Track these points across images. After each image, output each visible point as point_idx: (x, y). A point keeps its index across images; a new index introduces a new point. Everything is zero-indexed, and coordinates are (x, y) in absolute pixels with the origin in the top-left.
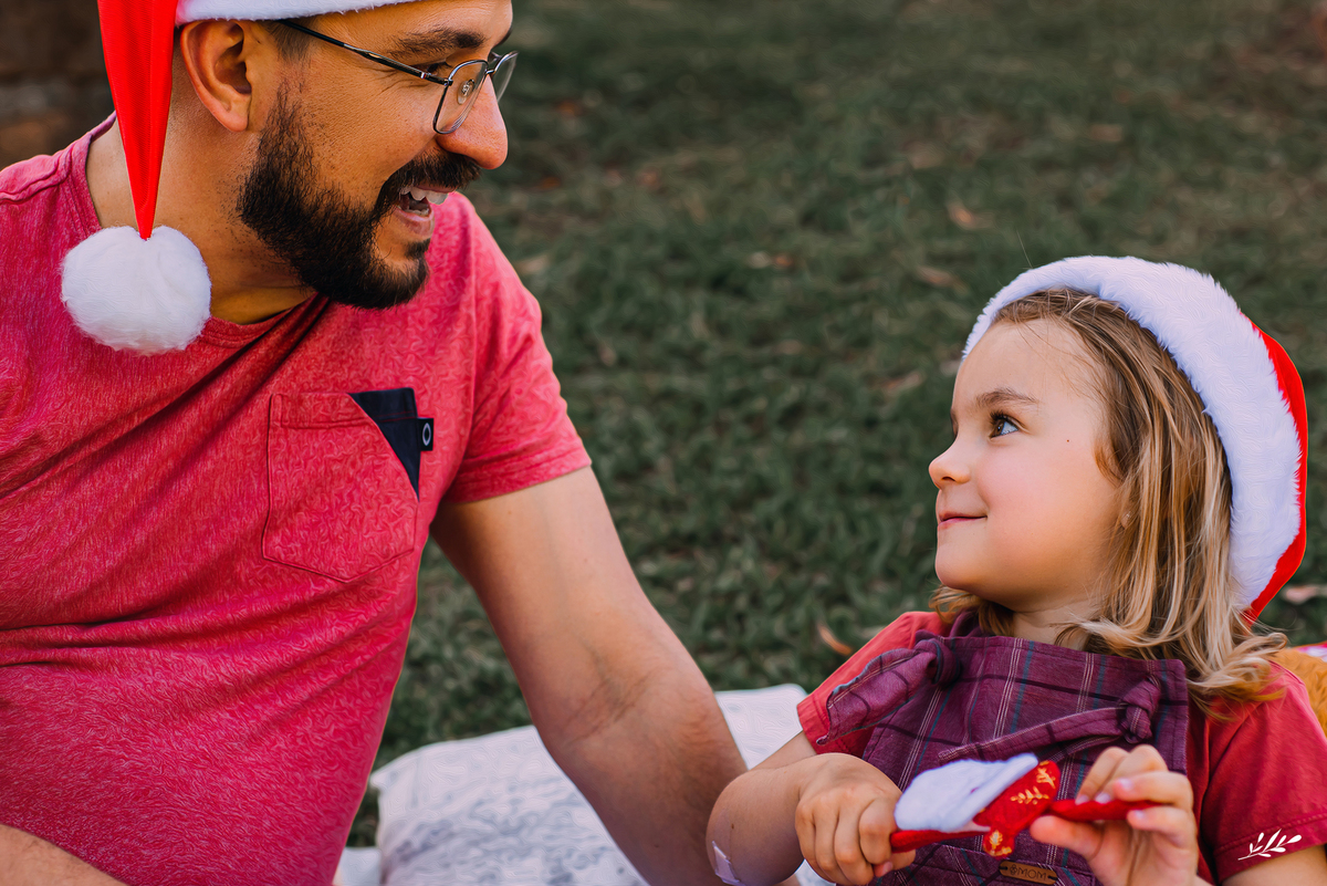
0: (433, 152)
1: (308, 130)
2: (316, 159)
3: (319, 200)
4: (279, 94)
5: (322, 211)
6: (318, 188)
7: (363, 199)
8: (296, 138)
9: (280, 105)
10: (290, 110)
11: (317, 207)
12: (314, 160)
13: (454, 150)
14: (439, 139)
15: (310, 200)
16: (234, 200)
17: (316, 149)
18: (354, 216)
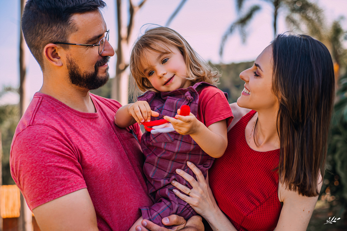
0: (101, 58)
1: (75, 62)
2: (79, 67)
3: (84, 74)
4: (67, 57)
5: (85, 76)
6: (83, 72)
7: (92, 71)
8: (74, 64)
9: (68, 59)
10: (70, 59)
11: (84, 76)
12: (79, 68)
13: (104, 56)
14: (100, 55)
15: (82, 75)
16: (69, 81)
17: (79, 65)
18: (92, 74)
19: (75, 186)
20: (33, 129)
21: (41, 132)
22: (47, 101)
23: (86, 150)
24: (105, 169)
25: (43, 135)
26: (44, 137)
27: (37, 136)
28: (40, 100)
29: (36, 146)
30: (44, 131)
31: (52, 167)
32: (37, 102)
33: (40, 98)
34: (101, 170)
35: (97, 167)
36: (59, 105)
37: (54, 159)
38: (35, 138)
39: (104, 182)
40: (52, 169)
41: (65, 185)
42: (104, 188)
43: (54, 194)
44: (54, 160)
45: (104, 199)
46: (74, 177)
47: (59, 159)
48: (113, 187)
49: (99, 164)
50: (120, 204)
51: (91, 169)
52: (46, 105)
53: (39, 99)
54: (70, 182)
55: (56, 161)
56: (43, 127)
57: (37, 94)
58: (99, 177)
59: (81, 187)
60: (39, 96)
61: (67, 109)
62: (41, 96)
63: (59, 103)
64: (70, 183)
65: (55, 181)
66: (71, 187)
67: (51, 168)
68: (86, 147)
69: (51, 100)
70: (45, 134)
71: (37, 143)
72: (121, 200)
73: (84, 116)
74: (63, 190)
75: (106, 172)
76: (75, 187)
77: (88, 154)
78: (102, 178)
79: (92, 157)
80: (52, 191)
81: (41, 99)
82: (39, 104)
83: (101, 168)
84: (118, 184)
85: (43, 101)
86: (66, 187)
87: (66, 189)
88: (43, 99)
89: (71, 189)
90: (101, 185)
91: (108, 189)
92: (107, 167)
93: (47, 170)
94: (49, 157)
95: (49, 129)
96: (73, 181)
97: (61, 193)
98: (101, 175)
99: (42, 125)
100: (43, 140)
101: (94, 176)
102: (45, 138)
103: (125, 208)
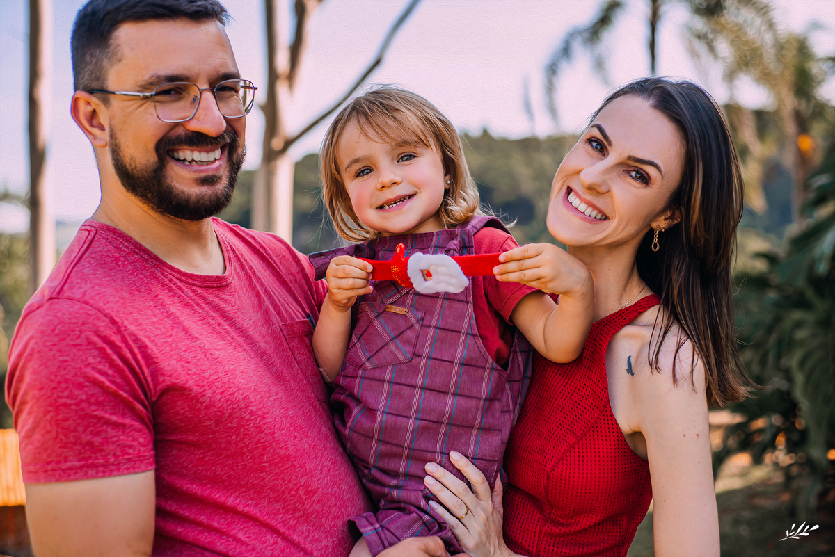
19: (113, 464)
20: (55, 309)
21: (70, 319)
22: (106, 239)
23: (190, 360)
24: (238, 401)
25: (71, 325)
26: (73, 331)
27: (59, 327)
28: (90, 238)
29: (51, 350)
30: (77, 318)
31: (70, 410)
32: (83, 241)
33: (89, 231)
34: (229, 405)
35: (219, 397)
36: (134, 252)
37: (80, 392)
38: (53, 330)
39: (235, 431)
40: (69, 413)
41: (90, 458)
42: (238, 445)
43: (62, 470)
44: (78, 395)
45: (237, 467)
46: (118, 443)
47: (93, 395)
48: (262, 443)
49: (224, 392)
50: (284, 480)
51: (204, 402)
52: (101, 249)
53: (89, 235)
54: (103, 453)
55: (84, 397)
56: (77, 306)
57: (87, 224)
58: (224, 419)
59: (128, 469)
60: (89, 228)
61: (152, 260)
62: (93, 229)
63: (135, 247)
64: (102, 456)
65: (70, 443)
66: (102, 465)
67: (67, 411)
68: (189, 353)
69: (116, 239)
70: (77, 323)
71: (55, 345)
72: (285, 471)
73: (191, 281)
74: (81, 468)
75: (240, 409)
76: (113, 467)
77: (194, 370)
78: (231, 422)
79: (207, 375)
80: (58, 462)
81: (92, 234)
82: (85, 246)
83: (227, 401)
84: (276, 435)
85: (96, 239)
86: (90, 462)
87: (88, 466)
88: (97, 236)
89: (101, 469)
90: (229, 438)
91: (247, 446)
92: (242, 397)
93: (58, 414)
94: (70, 386)
95: (89, 312)
96: (112, 453)
97: (76, 473)
98: (229, 416)
99: (76, 302)
100: (69, 338)
101: (212, 420)
102: (75, 335)
103: (298, 489)
